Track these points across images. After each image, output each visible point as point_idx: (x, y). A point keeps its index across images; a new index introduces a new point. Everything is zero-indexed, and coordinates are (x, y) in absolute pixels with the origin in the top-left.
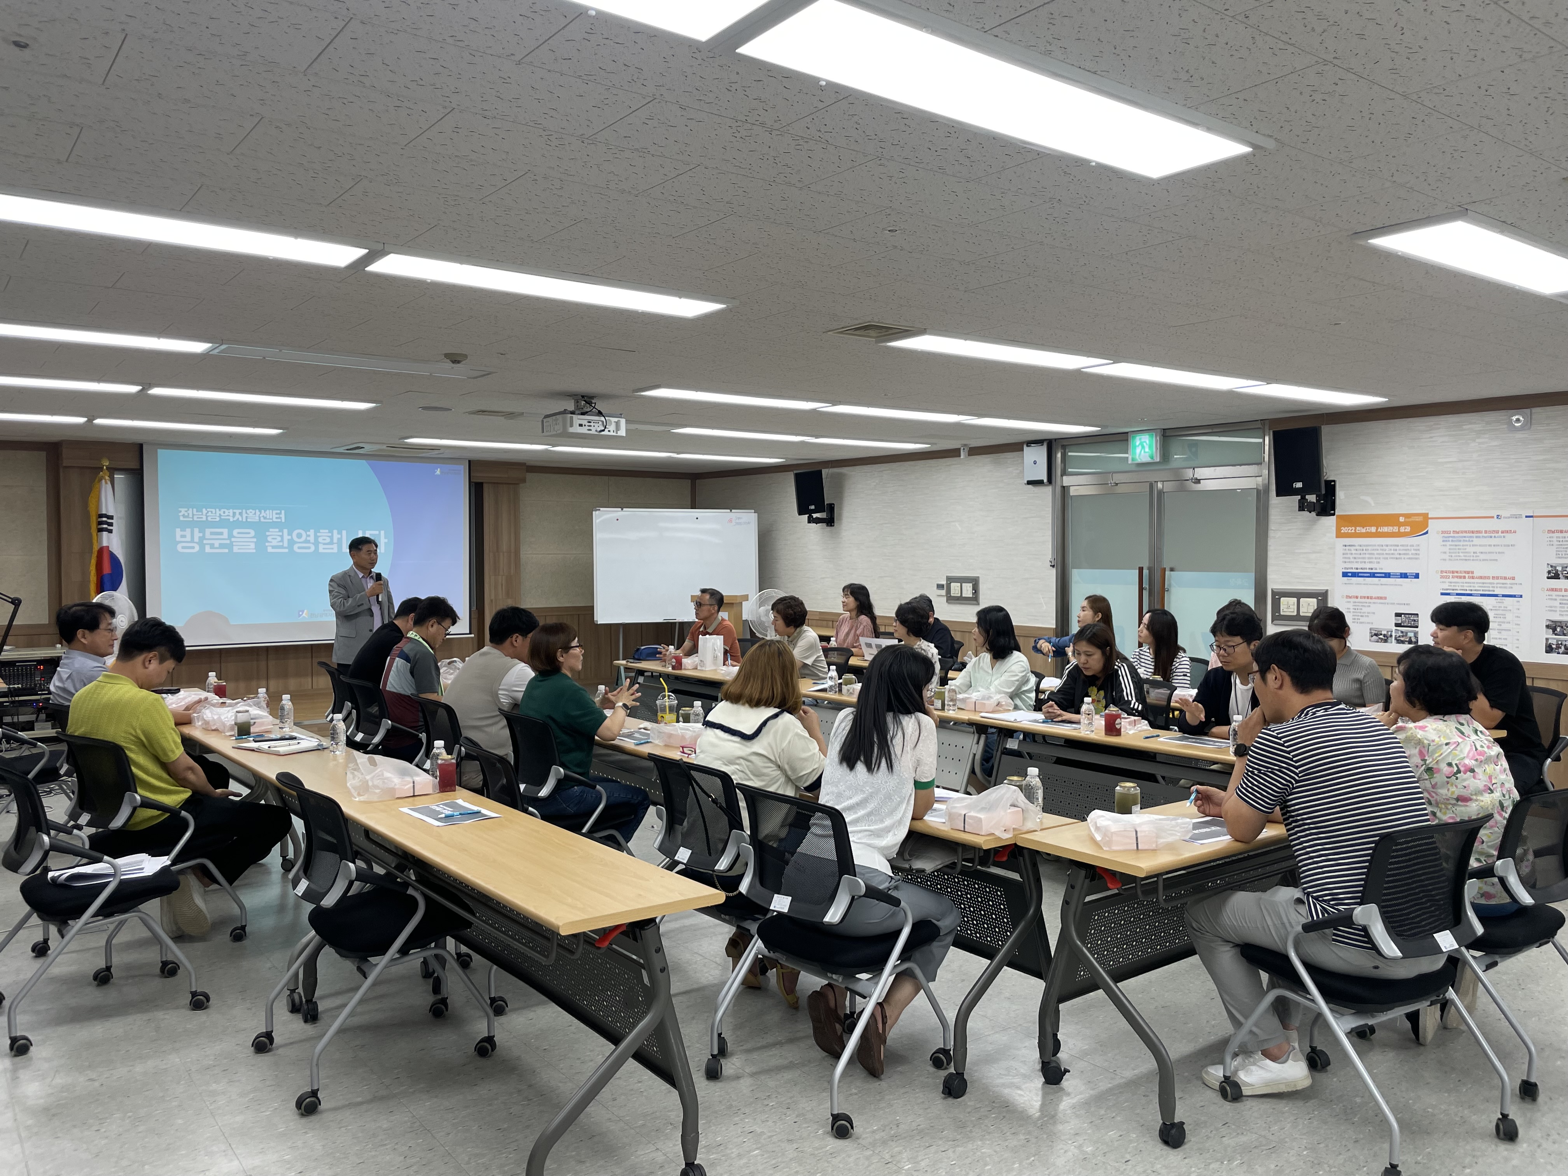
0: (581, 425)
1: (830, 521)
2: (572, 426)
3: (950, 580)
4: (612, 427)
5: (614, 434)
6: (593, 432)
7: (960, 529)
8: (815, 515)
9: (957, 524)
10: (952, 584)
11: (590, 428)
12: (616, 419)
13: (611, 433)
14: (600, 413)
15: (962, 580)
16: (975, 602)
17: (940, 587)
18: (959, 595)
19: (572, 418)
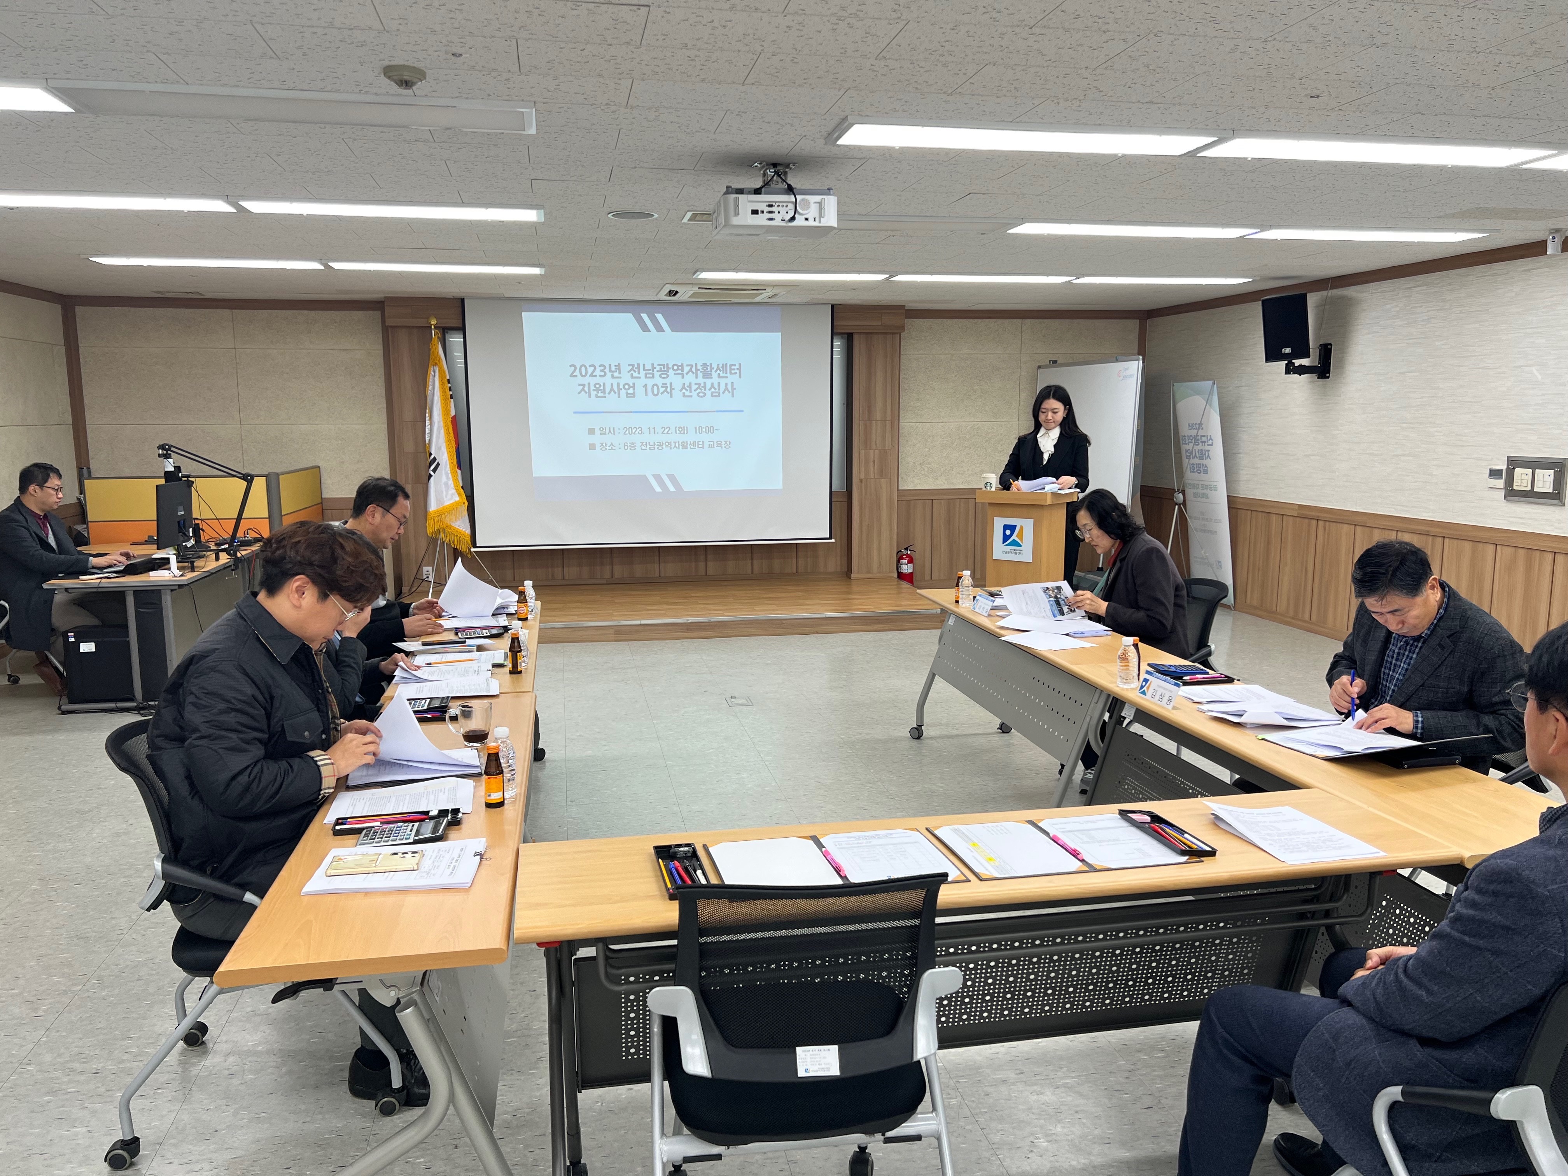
0: (755, 212)
1: (1323, 370)
2: (737, 213)
3: (1514, 463)
4: (812, 212)
5: (816, 224)
6: (777, 222)
7: (1539, 377)
8: (1297, 362)
9: (1534, 370)
10: (1518, 471)
11: (771, 216)
12: (818, 198)
13: (811, 223)
14: (790, 190)
15: (1534, 464)
16: (1556, 502)
17: (1495, 474)
18: (1529, 489)
19: (737, 201)
